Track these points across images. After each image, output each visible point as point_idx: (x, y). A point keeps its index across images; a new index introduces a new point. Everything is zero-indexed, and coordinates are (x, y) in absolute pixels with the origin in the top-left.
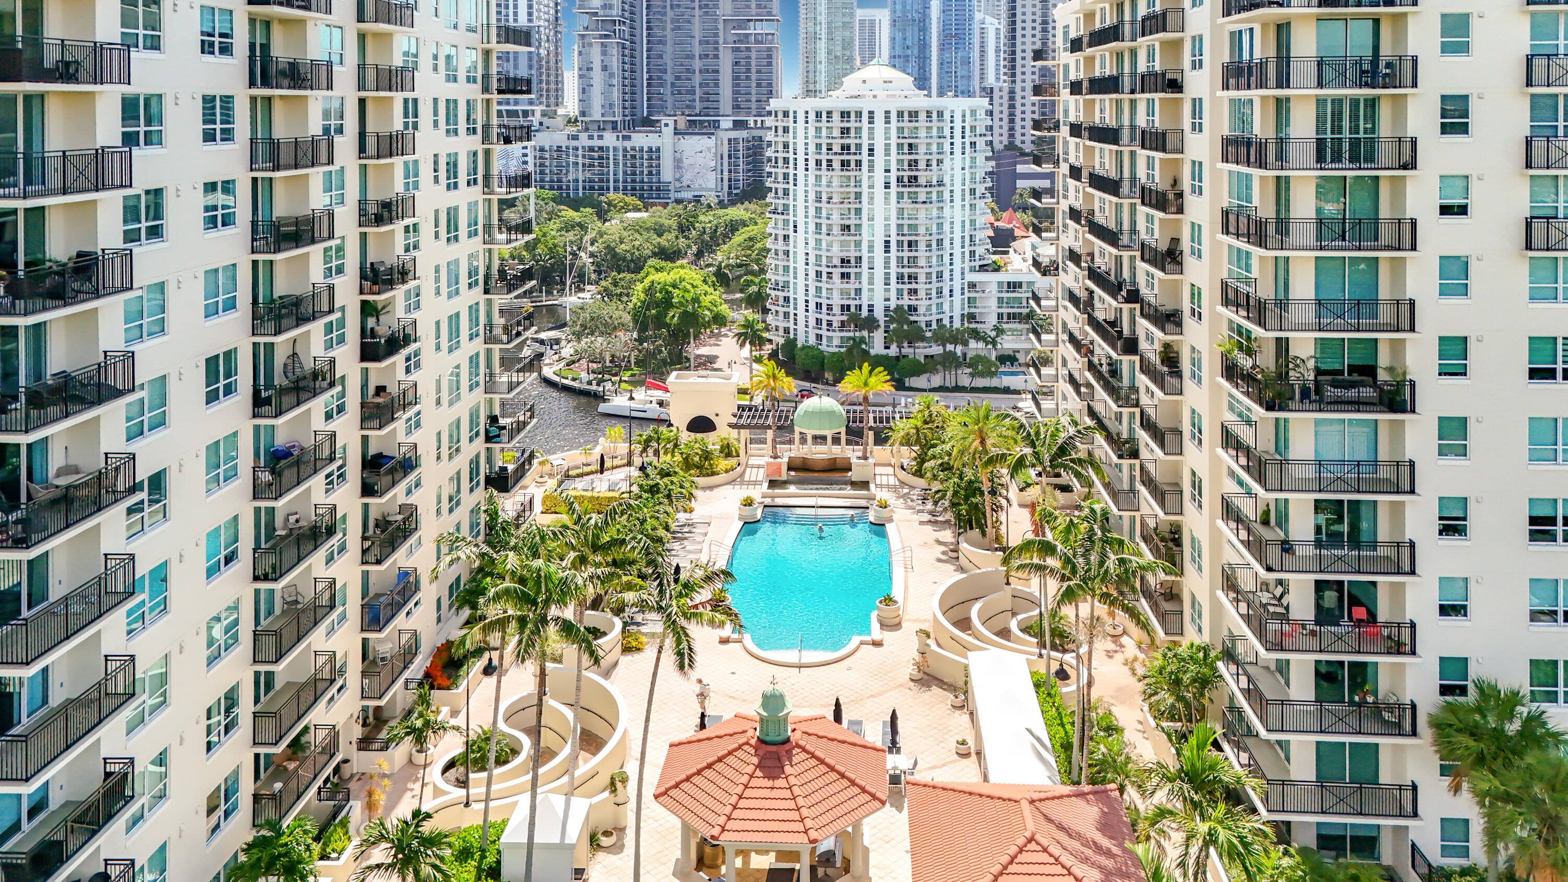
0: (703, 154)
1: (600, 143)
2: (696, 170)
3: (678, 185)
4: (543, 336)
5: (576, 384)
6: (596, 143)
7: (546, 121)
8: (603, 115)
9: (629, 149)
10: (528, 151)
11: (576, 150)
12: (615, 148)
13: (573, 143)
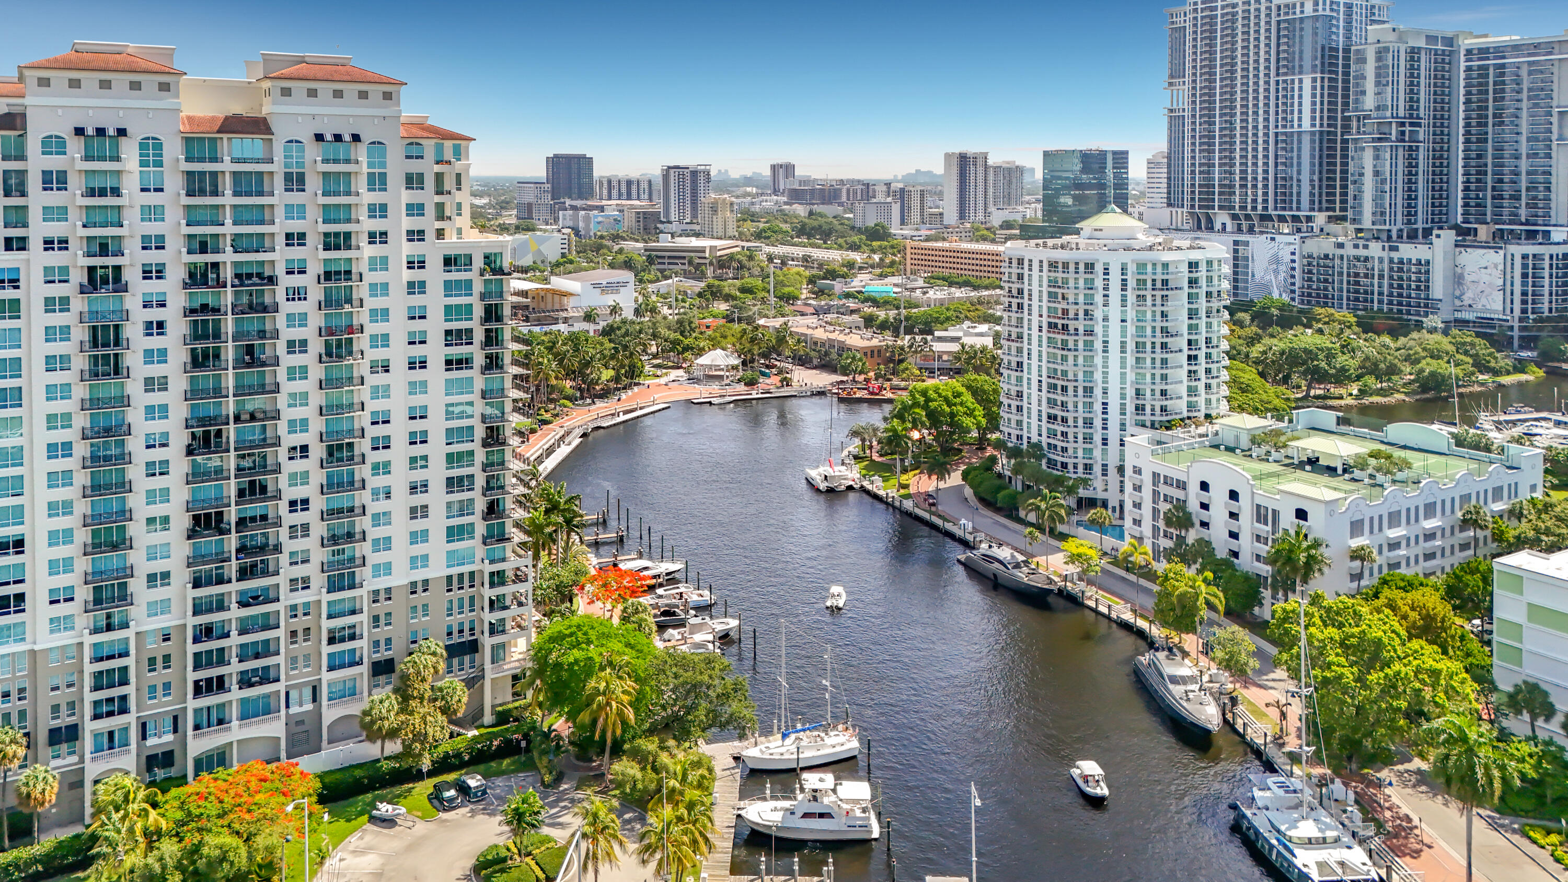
1: (1366, 253)
6: (1362, 252)
7: (1328, 227)
8: (1373, 223)
9: (1396, 261)
10: (1296, 258)
11: (1342, 257)
12: (1381, 260)
13: (1340, 252)
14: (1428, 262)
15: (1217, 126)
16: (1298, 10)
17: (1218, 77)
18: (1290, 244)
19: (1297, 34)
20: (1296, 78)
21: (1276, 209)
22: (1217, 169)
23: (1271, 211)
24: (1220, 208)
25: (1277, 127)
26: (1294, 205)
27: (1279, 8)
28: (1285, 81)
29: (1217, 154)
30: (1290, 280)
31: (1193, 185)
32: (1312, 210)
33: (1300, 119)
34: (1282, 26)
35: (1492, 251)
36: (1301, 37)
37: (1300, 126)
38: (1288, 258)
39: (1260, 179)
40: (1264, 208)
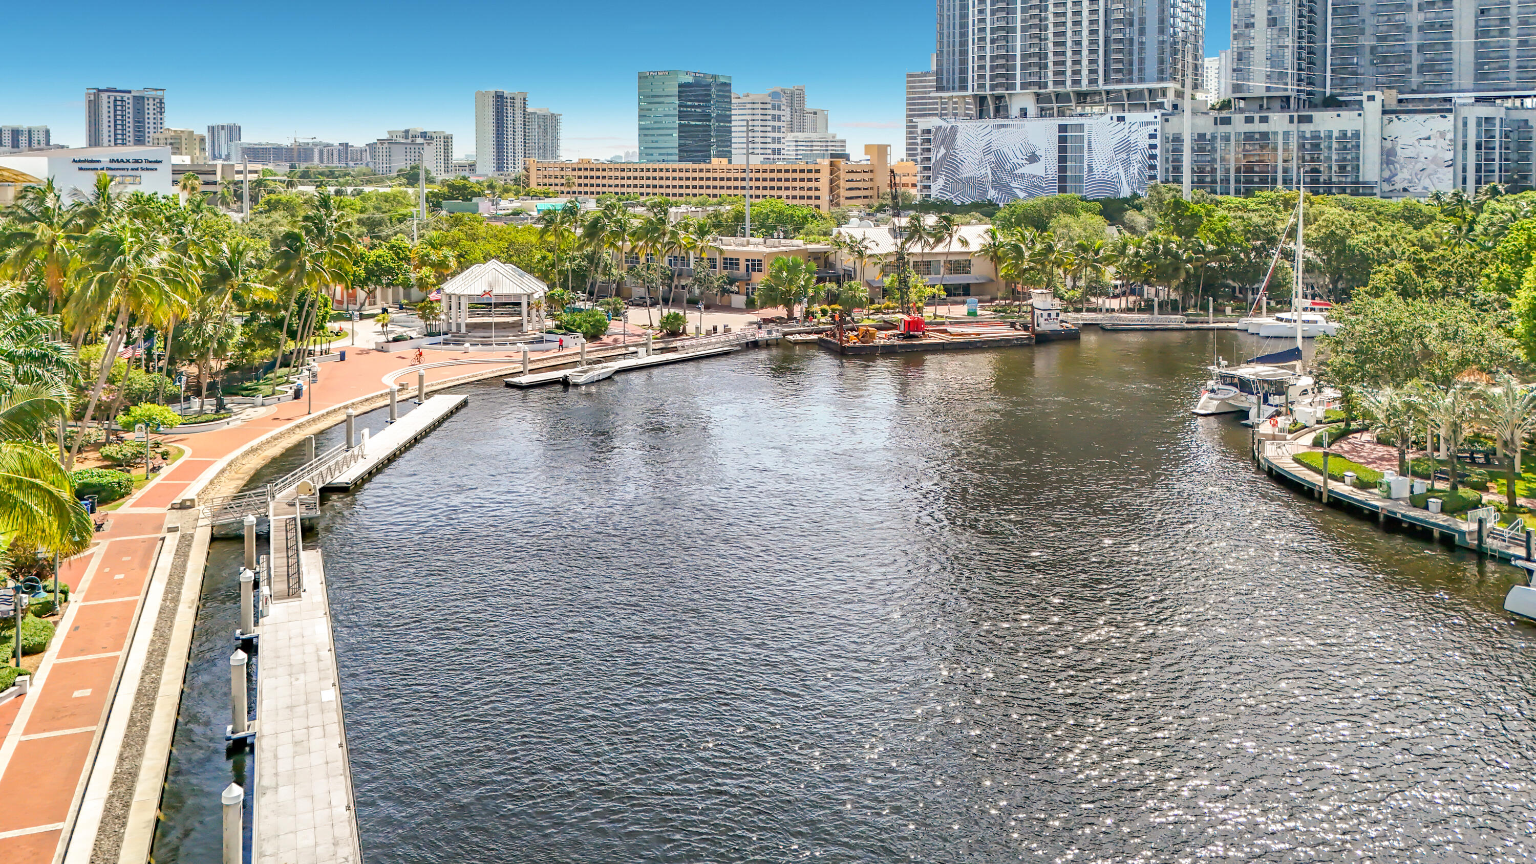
0: (1432, 142)
1: (1263, 127)
2: (1420, 166)
3: (1386, 187)
6: (1258, 127)
7: (1181, 103)
8: (1269, 89)
9: (1308, 135)
10: (1157, 141)
11: (1227, 138)
12: (1286, 134)
13: (1223, 129)
14: (1357, 135)
18: (1147, 123)
21: (1106, 81)
22: (1019, 34)
23: (1101, 86)
24: (1024, 86)
29: (1019, 15)
30: (1148, 173)
31: (981, 58)
32: (1162, 80)
35: (1437, 115)
38: (1145, 142)
39: (1085, 43)
40: (1092, 82)
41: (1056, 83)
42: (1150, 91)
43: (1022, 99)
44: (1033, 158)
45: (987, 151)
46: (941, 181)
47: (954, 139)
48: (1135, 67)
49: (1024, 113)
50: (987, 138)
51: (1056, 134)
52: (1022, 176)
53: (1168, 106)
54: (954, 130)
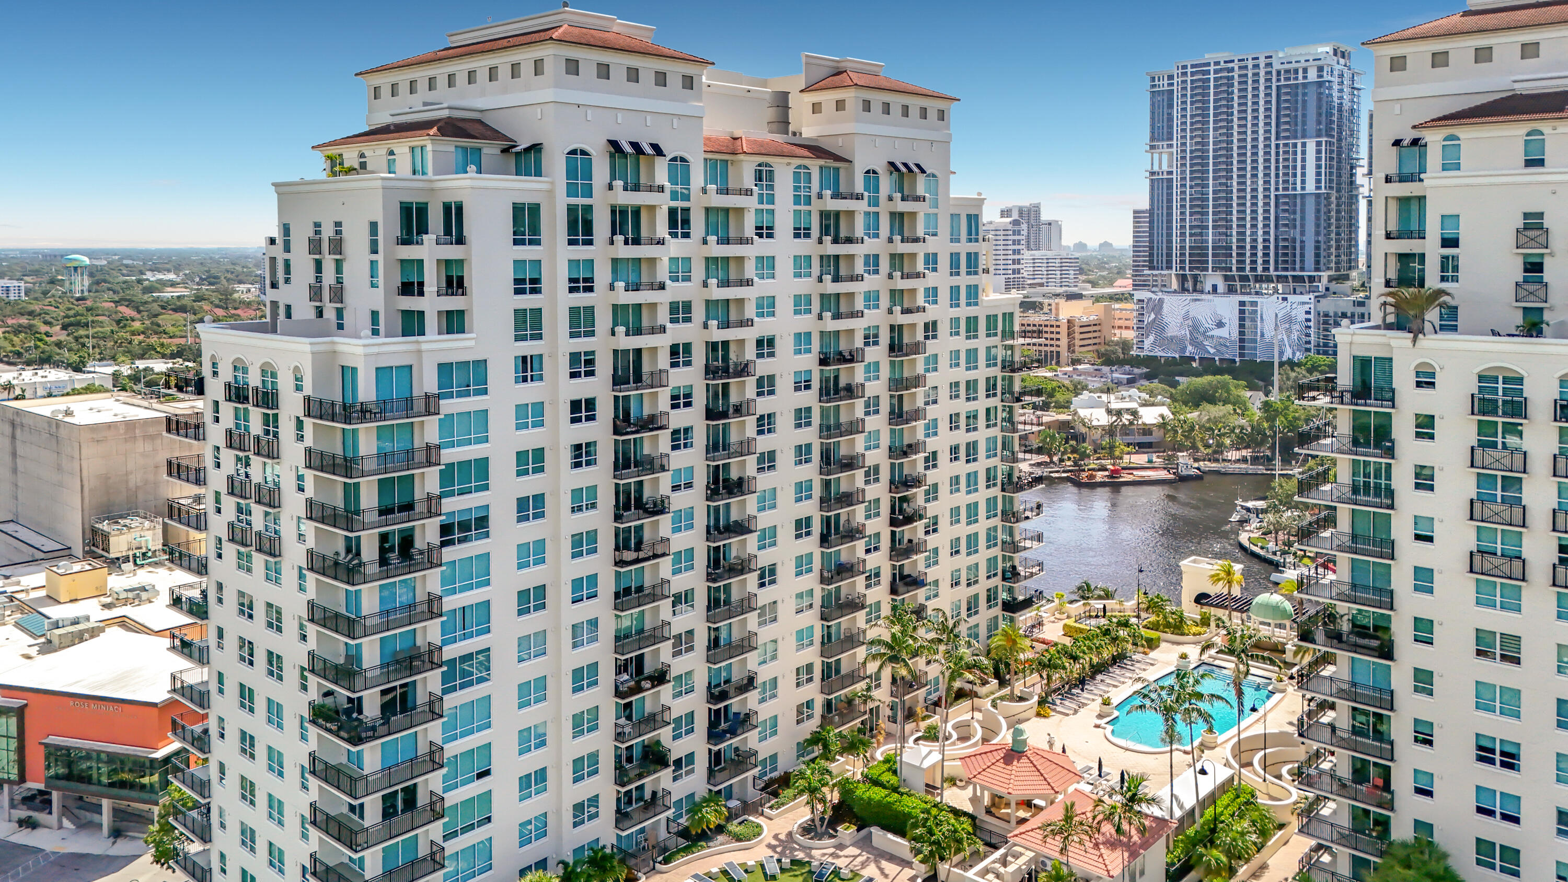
4: (1250, 504)
5: (1262, 553)
7: (1334, 286)
10: (1311, 317)
13: (1358, 308)
15: (1211, 189)
16: (1300, 75)
17: (1211, 140)
18: (1304, 303)
19: (1300, 98)
20: (1299, 143)
21: (1276, 269)
22: (1211, 231)
23: (1272, 272)
24: (1213, 269)
25: (1277, 189)
26: (1298, 266)
27: (1279, 73)
28: (1286, 145)
29: (1211, 217)
30: (1304, 338)
31: (1183, 248)
32: (1317, 270)
33: (1303, 182)
34: (1283, 91)
36: (1304, 102)
37: (1303, 188)
38: (1302, 317)
39: (1260, 240)
40: (1266, 269)
41: (1238, 269)
42: (1310, 277)
43: (1213, 278)
44: (1220, 325)
45: (1186, 317)
46: (1152, 338)
47: (1161, 308)
48: (1298, 259)
49: (1215, 288)
50: (1186, 308)
51: (1237, 308)
52: (1212, 337)
53: (1322, 288)
54: (1161, 301)
